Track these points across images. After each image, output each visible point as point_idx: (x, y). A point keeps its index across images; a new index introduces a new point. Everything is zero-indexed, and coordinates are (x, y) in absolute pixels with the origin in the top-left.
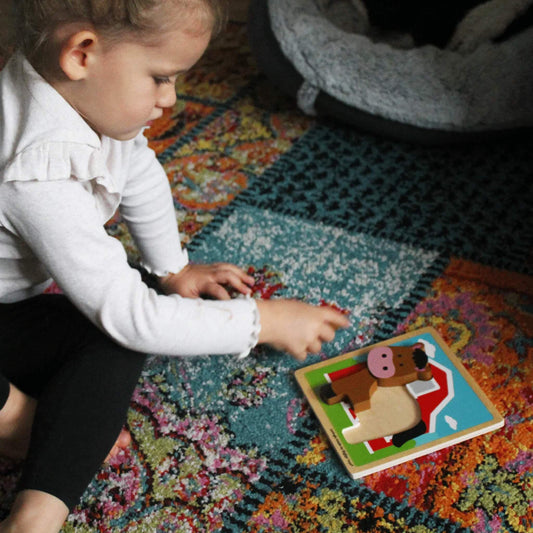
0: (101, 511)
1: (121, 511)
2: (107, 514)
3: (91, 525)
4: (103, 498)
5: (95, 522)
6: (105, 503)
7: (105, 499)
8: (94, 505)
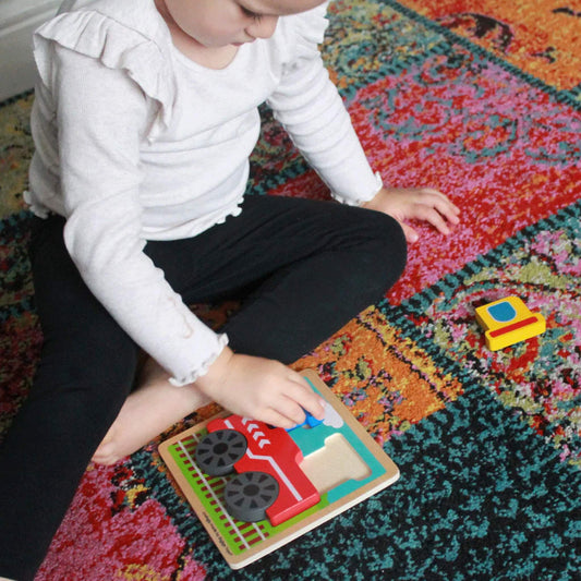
0: (549, 389)
1: (571, 394)
2: (556, 395)
3: (537, 400)
4: (554, 376)
5: (542, 399)
6: (554, 382)
7: (555, 378)
8: (542, 381)
